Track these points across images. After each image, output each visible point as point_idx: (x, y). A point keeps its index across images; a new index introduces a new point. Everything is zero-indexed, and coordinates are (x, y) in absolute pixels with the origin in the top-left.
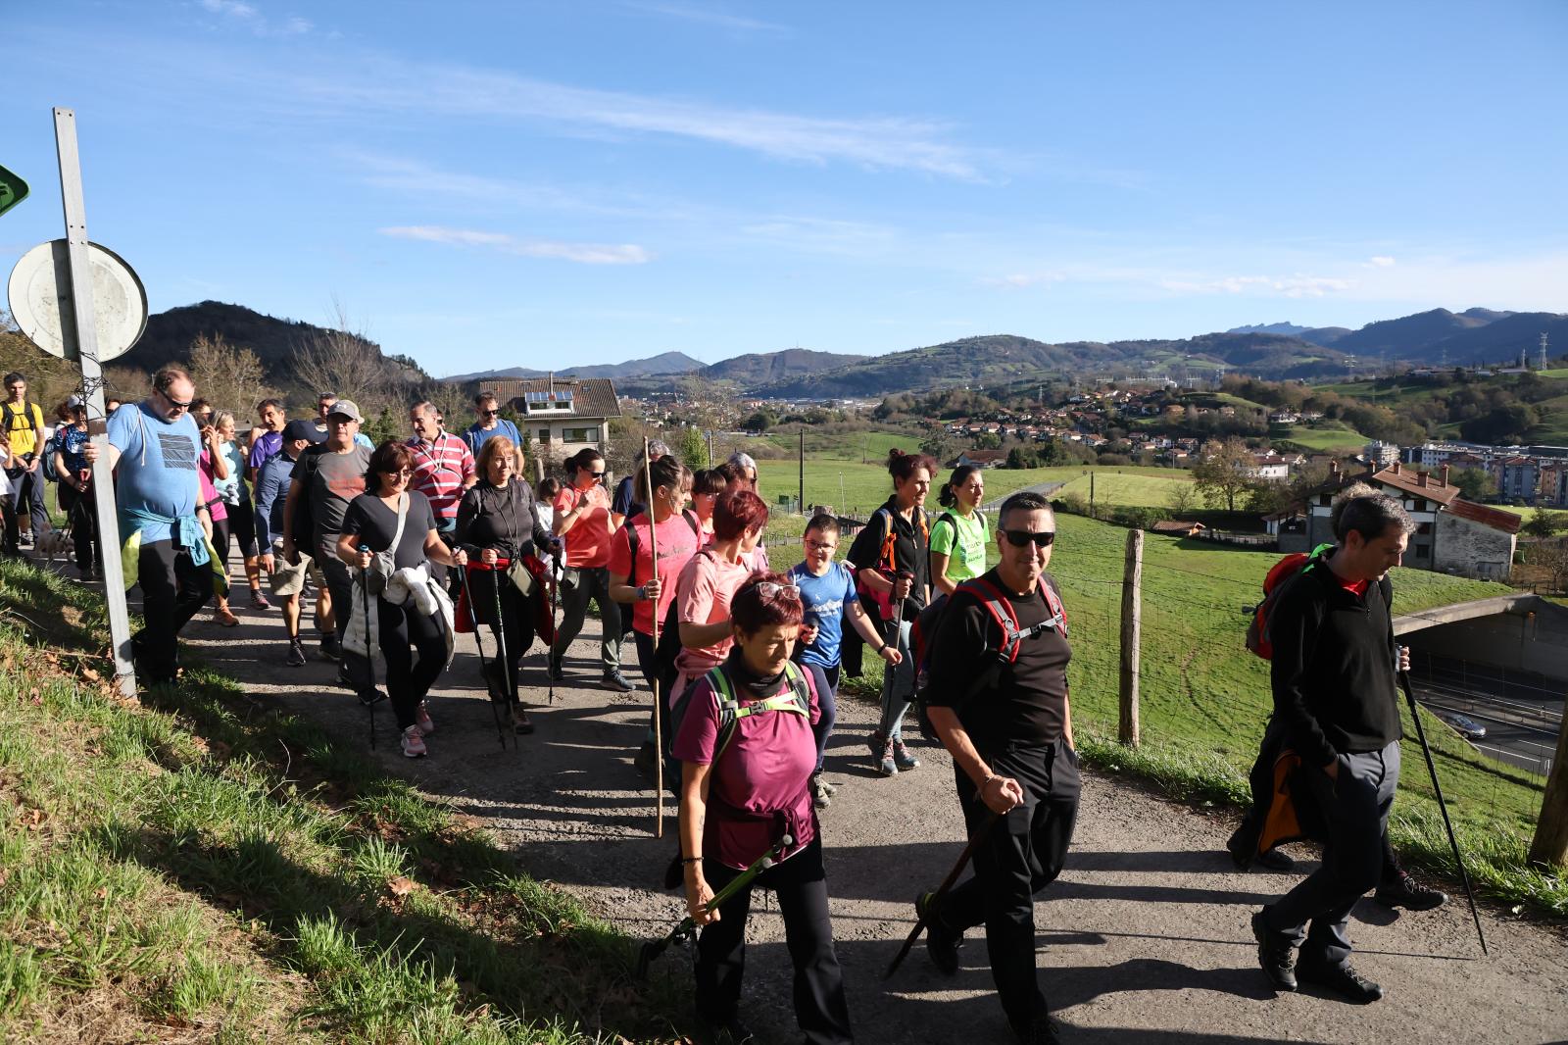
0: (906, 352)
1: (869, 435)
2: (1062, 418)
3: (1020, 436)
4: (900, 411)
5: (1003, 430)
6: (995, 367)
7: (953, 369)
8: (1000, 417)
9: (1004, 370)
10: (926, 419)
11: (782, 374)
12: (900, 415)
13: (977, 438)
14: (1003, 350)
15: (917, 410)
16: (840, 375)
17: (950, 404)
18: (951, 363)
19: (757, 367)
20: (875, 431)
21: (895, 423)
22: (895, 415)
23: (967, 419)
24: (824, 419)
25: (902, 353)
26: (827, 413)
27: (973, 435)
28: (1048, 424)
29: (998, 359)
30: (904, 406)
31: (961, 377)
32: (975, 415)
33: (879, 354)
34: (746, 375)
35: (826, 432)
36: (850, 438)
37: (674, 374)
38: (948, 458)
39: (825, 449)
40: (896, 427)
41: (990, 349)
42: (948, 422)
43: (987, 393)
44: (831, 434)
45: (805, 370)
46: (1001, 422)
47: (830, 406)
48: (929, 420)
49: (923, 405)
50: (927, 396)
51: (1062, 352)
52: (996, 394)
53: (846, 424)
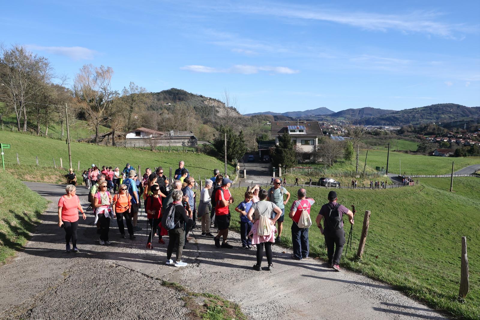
0: (410, 109)
1: (397, 140)
2: (475, 137)
3: (457, 143)
4: (408, 132)
5: (450, 140)
6: (445, 116)
7: (428, 116)
8: (449, 135)
9: (449, 117)
10: (418, 135)
11: (362, 116)
12: (408, 133)
13: (440, 143)
14: (449, 109)
15: (415, 132)
16: (384, 117)
17: (428, 130)
18: (428, 114)
19: (353, 113)
20: (399, 139)
21: (406, 136)
22: (406, 133)
23: (435, 136)
24: (379, 134)
25: (409, 110)
26: (380, 131)
27: (438, 142)
28: (469, 139)
29: (447, 113)
30: (410, 130)
31: (432, 119)
32: (438, 134)
33: (399, 110)
34: (348, 116)
35: (380, 139)
36: (389, 141)
37: (323, 115)
38: (429, 151)
39: (379, 145)
40: (407, 138)
41: (444, 109)
42: (427, 136)
43: (443, 125)
44: (382, 139)
45: (371, 115)
46: (449, 137)
47: (381, 128)
48: (420, 136)
49: (417, 130)
50: (418, 126)
51: (474, 110)
52: (447, 126)
53: (388, 136)
